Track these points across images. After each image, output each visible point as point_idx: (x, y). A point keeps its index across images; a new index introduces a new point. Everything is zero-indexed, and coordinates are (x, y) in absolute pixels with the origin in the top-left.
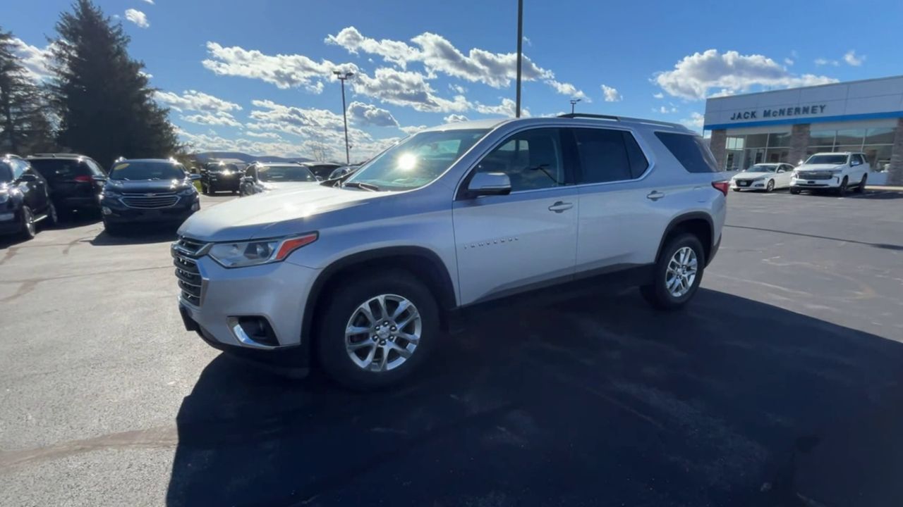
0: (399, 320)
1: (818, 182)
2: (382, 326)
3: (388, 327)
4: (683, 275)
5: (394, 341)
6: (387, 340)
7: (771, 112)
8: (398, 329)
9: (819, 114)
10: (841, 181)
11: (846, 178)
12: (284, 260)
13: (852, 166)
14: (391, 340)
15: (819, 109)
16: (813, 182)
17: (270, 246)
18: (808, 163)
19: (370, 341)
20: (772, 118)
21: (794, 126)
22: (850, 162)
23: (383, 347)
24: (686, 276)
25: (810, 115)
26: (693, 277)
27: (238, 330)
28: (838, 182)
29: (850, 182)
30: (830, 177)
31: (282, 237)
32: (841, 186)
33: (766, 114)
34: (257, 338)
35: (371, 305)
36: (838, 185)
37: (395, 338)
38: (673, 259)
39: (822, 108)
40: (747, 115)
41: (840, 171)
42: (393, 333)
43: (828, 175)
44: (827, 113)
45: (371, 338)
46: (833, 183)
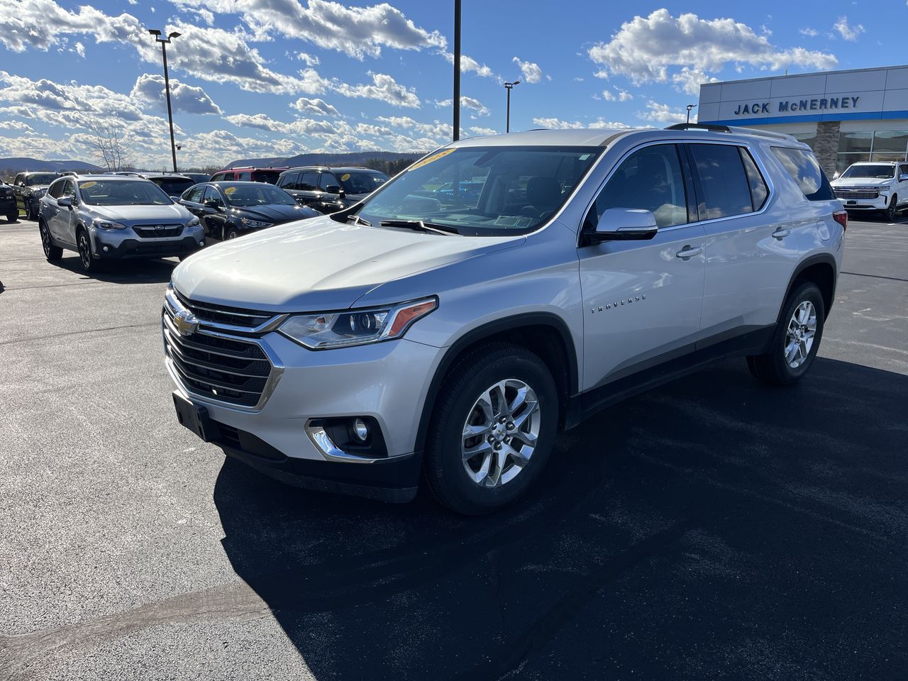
0: (517, 414)
1: (861, 202)
2: (498, 424)
3: (504, 424)
4: (801, 339)
5: (509, 443)
6: (502, 443)
7: (790, 105)
8: (517, 426)
9: (851, 110)
10: (889, 201)
11: (895, 196)
12: (401, 337)
13: (900, 181)
14: (506, 442)
15: (851, 102)
16: (855, 203)
17: (378, 317)
18: (845, 176)
19: (485, 445)
20: (789, 113)
21: (821, 124)
22: (899, 177)
23: (499, 451)
24: (804, 339)
25: (840, 110)
26: (810, 341)
27: (321, 437)
28: (886, 202)
29: (899, 202)
30: (877, 196)
31: (395, 305)
32: (890, 207)
33: (783, 107)
34: (351, 447)
35: (491, 393)
36: (886, 207)
37: (511, 438)
38: (794, 318)
39: (855, 101)
40: (756, 108)
41: (887, 188)
42: (509, 432)
43: (874, 193)
44: (861, 108)
45: (486, 441)
46: (879, 204)
